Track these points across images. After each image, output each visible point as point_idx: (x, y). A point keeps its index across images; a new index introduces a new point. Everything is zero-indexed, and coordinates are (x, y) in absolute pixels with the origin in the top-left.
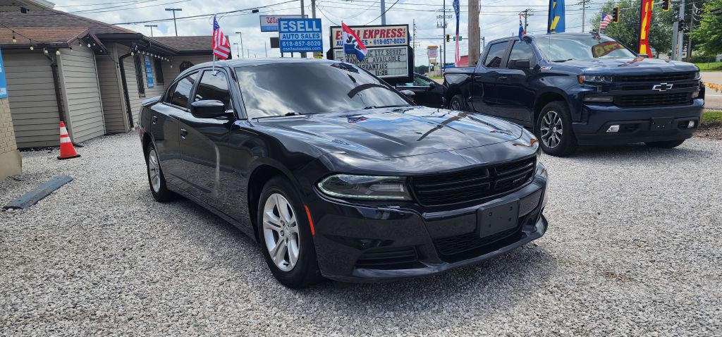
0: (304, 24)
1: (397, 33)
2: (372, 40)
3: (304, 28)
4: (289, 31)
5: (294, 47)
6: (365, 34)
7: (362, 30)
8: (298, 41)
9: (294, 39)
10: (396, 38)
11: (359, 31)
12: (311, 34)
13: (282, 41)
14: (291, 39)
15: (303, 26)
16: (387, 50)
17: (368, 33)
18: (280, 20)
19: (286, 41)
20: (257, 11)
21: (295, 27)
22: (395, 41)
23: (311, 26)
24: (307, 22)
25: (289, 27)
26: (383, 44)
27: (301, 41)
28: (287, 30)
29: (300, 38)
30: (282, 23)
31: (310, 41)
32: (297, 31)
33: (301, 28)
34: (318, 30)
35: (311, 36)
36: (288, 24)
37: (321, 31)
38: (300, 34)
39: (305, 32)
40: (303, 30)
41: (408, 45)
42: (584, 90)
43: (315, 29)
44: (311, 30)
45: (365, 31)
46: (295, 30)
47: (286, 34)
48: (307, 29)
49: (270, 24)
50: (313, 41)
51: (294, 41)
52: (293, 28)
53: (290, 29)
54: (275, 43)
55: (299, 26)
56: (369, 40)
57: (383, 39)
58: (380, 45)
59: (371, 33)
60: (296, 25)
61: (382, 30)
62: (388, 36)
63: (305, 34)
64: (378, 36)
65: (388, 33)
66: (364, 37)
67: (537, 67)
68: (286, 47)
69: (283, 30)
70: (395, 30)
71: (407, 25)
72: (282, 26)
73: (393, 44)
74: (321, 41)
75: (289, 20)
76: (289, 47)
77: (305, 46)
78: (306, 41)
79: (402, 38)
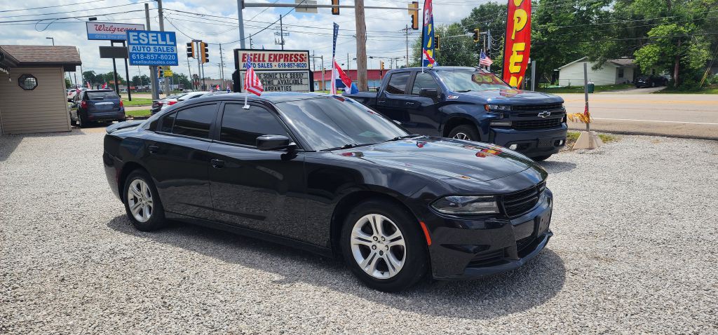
0: (157, 37)
1: (299, 58)
2: (277, 64)
3: (157, 40)
4: (140, 44)
5: (145, 60)
6: (270, 58)
7: (267, 54)
8: (150, 54)
9: (146, 51)
10: (299, 62)
11: (264, 55)
12: (165, 47)
13: (131, 54)
14: (142, 51)
15: (155, 38)
16: (291, 74)
17: (272, 56)
18: (128, 31)
19: (136, 54)
20: (96, 19)
21: (146, 39)
22: (298, 65)
23: (164, 39)
24: (159, 35)
25: (139, 39)
26: (287, 68)
27: (154, 54)
28: (137, 42)
29: (152, 51)
30: (131, 34)
31: (164, 54)
32: (148, 44)
33: (153, 40)
34: (173, 43)
35: (165, 49)
36: (138, 36)
37: (175, 45)
38: (152, 47)
39: (158, 45)
40: (156, 43)
41: (309, 70)
42: (490, 116)
43: (169, 43)
44: (164, 43)
45: (270, 55)
46: (146, 42)
47: (136, 46)
48: (160, 42)
49: (99, 32)
50: (168, 54)
51: (145, 54)
52: (144, 40)
53: (141, 41)
54: (105, 53)
55: (151, 39)
56: (274, 64)
57: (287, 63)
58: (284, 68)
59: (275, 56)
60: (148, 37)
61: (285, 55)
62: (291, 61)
63: (158, 47)
64: (282, 60)
65: (291, 58)
66: (269, 61)
67: (443, 96)
68: (137, 60)
69: (132, 41)
70: (298, 55)
71: (308, 51)
72: (132, 38)
73: (296, 68)
74: (176, 55)
75: (139, 32)
76: (140, 60)
77: (158, 59)
78: (159, 55)
79: (304, 62)
